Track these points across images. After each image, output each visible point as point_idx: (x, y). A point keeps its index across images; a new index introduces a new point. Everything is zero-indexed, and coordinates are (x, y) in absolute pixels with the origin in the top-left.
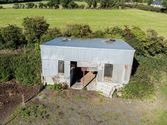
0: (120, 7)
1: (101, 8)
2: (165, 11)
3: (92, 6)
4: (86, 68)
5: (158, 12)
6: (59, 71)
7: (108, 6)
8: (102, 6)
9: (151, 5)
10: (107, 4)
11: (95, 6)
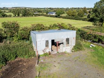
0: (34, 16)
1: (23, 16)
2: (57, 17)
3: (17, 15)
4: (59, 42)
5: (54, 17)
6: (46, 46)
7: (27, 15)
8: (23, 15)
9: (48, 14)
10: (26, 14)
11: (19, 15)
